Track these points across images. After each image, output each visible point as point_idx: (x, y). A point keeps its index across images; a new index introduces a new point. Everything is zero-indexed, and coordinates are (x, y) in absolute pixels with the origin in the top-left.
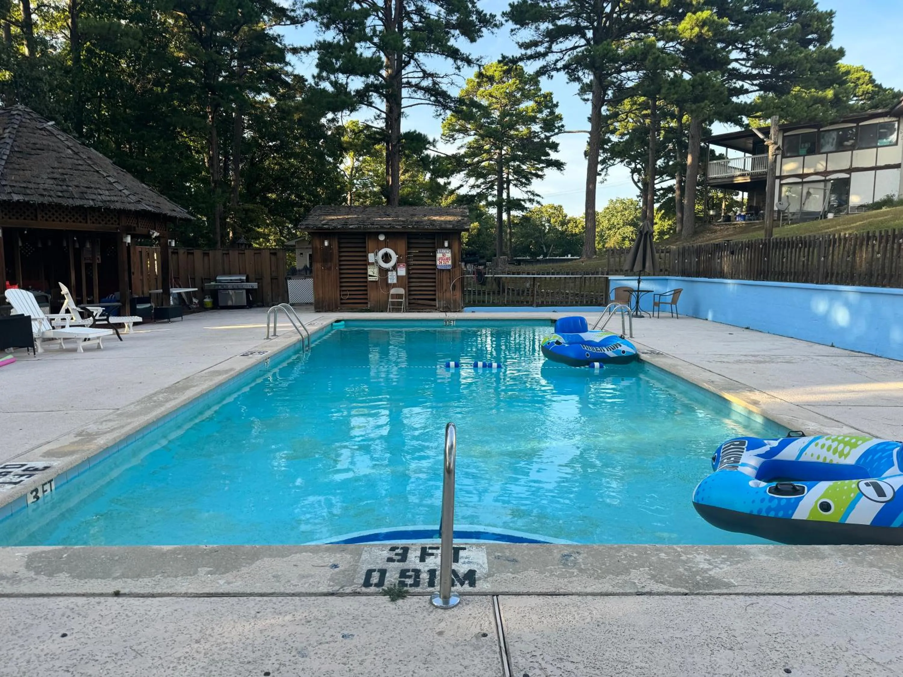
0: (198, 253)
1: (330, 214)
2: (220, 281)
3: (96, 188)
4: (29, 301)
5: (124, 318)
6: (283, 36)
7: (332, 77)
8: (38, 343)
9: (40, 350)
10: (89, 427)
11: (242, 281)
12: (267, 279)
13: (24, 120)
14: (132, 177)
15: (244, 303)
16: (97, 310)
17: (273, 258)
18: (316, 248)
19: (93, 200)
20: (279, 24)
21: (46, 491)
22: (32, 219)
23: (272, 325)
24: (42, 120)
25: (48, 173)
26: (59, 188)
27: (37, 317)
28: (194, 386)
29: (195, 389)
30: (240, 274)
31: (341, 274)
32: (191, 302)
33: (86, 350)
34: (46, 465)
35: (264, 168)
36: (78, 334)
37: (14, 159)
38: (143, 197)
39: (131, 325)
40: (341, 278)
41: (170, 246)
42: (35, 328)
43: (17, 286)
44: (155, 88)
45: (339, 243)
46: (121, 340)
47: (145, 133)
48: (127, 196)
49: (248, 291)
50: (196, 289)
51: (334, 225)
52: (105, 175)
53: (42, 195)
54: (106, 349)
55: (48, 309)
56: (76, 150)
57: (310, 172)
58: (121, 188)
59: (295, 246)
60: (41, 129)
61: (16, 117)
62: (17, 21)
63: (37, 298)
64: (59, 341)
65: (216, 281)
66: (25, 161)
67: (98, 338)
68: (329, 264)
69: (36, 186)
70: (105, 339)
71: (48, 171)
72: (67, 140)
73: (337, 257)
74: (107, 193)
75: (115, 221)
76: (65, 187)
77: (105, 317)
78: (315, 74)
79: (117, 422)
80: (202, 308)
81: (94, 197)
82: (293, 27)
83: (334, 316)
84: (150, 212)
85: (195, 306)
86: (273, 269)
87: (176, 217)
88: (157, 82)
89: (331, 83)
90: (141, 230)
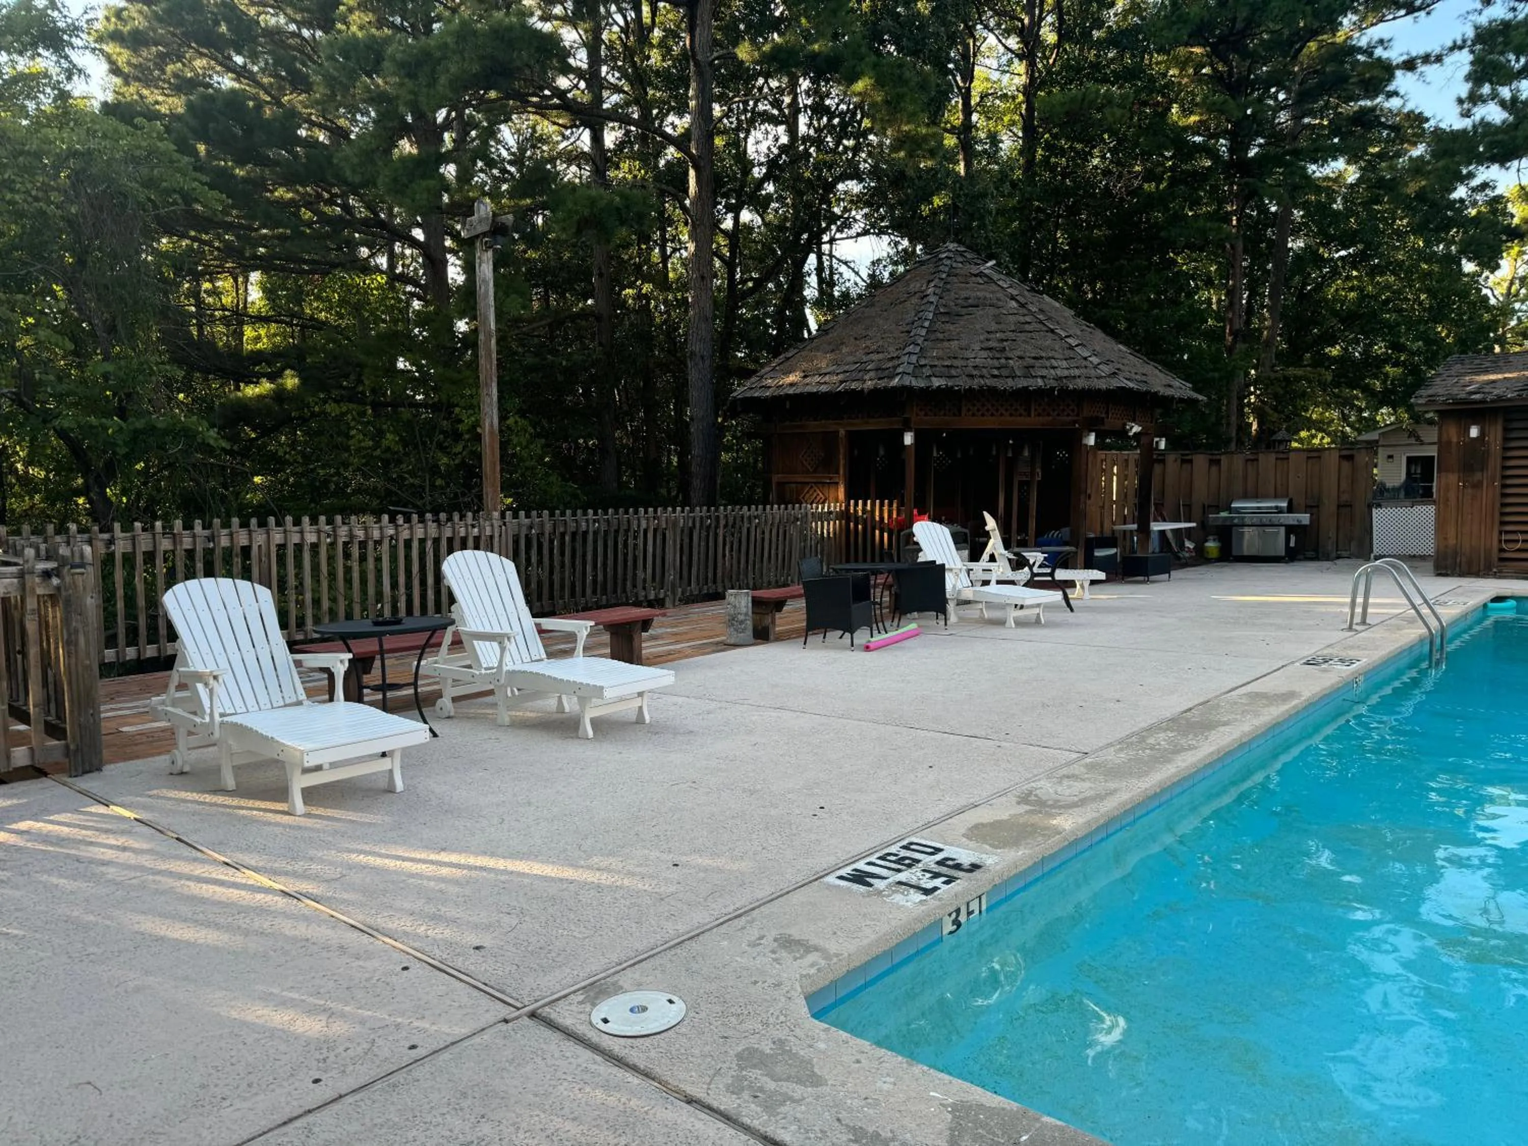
0: (1200, 461)
1: (1486, 371)
2: (1237, 510)
3: (1048, 358)
4: (943, 540)
5: (1076, 571)
6: (1390, 40)
7: (1505, 92)
8: (951, 607)
9: (953, 618)
10: (1039, 784)
11: (1280, 510)
12: (1329, 506)
13: (954, 265)
14: (1103, 335)
15: (1282, 552)
16: (1036, 557)
17: (1346, 465)
18: (1449, 443)
19: (1043, 377)
20: (1382, 21)
21: (973, 912)
22: (954, 415)
23: (1360, 600)
24: (979, 261)
25: (982, 342)
26: (996, 363)
27: (953, 566)
28: (1225, 724)
29: (1227, 729)
30: (1276, 497)
31: (1504, 495)
32: (1182, 546)
33: (1019, 623)
34: (974, 860)
35: (1326, 301)
36: (1009, 597)
37: (938, 325)
38: (1120, 366)
39: (1086, 584)
40: (1504, 505)
41: (1157, 448)
42: (950, 581)
43: (926, 517)
44: (1146, 186)
45: (1506, 430)
46: (1072, 610)
47: (1125, 262)
48: (1096, 367)
49: (1290, 529)
50: (1193, 525)
51: (1496, 392)
52: (1063, 334)
53: (971, 376)
54: (1050, 625)
55: (966, 553)
56: (1022, 300)
57: (1423, 297)
58: (1086, 354)
59: (1377, 441)
60: (976, 276)
61: (945, 262)
62: (953, 127)
63: (954, 536)
64: (980, 606)
65: (1229, 509)
66: (952, 327)
67: (1038, 605)
68: (1478, 476)
69: (963, 363)
70: (1048, 607)
71: (982, 338)
72: (1011, 287)
73: (1499, 460)
74: (1064, 364)
75: (1073, 410)
76: (1003, 361)
77: (1048, 570)
78: (1464, 95)
79: (1087, 785)
80: (1200, 559)
81: (1044, 372)
82: (1410, 18)
83: (1489, 587)
84: (1131, 390)
85: (1187, 555)
86: (1344, 485)
87: (1173, 397)
88: (1149, 176)
89: (1503, 104)
90: (1112, 422)
